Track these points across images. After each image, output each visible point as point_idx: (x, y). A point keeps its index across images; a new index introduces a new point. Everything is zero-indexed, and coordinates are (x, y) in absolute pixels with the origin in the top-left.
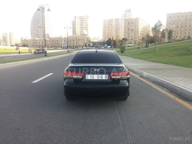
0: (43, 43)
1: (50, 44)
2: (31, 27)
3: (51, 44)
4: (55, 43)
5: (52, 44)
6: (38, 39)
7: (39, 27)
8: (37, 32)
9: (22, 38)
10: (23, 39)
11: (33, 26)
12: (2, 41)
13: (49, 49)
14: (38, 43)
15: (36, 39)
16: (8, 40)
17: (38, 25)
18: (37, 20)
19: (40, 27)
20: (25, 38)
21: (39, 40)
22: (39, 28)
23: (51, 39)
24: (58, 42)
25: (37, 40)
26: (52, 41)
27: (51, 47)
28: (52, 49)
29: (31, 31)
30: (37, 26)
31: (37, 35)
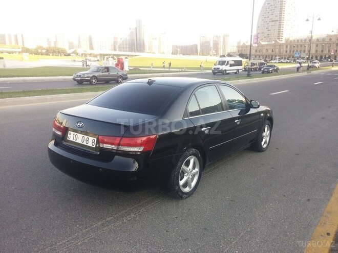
0: (273, 51)
1: (286, 52)
2: (258, 23)
3: (288, 52)
4: (295, 50)
5: (290, 51)
6: (266, 43)
7: (272, 21)
8: (269, 30)
9: (239, 43)
10: (241, 44)
11: (263, 20)
12: (212, 49)
13: (282, 62)
14: (264, 51)
15: (263, 43)
16: (221, 46)
17: (271, 17)
18: (270, 9)
19: (275, 21)
20: (244, 44)
21: (267, 45)
22: (273, 23)
23: (289, 42)
24: (303, 46)
25: (263, 46)
26: (291, 47)
27: (286, 57)
28: (287, 62)
29: (257, 29)
30: (269, 20)
31: (268, 37)
